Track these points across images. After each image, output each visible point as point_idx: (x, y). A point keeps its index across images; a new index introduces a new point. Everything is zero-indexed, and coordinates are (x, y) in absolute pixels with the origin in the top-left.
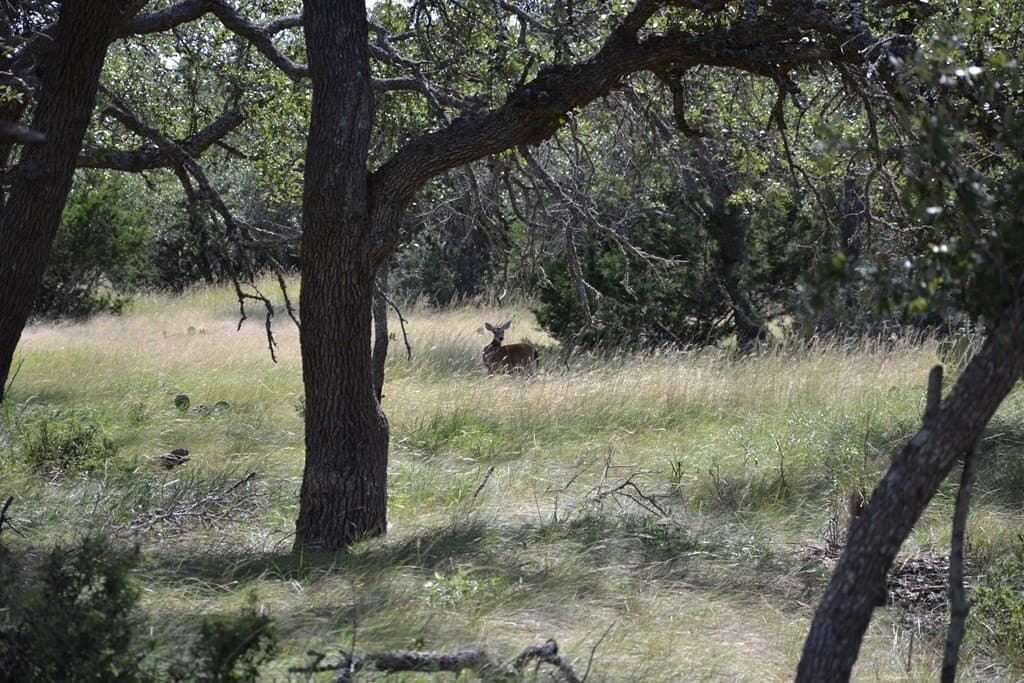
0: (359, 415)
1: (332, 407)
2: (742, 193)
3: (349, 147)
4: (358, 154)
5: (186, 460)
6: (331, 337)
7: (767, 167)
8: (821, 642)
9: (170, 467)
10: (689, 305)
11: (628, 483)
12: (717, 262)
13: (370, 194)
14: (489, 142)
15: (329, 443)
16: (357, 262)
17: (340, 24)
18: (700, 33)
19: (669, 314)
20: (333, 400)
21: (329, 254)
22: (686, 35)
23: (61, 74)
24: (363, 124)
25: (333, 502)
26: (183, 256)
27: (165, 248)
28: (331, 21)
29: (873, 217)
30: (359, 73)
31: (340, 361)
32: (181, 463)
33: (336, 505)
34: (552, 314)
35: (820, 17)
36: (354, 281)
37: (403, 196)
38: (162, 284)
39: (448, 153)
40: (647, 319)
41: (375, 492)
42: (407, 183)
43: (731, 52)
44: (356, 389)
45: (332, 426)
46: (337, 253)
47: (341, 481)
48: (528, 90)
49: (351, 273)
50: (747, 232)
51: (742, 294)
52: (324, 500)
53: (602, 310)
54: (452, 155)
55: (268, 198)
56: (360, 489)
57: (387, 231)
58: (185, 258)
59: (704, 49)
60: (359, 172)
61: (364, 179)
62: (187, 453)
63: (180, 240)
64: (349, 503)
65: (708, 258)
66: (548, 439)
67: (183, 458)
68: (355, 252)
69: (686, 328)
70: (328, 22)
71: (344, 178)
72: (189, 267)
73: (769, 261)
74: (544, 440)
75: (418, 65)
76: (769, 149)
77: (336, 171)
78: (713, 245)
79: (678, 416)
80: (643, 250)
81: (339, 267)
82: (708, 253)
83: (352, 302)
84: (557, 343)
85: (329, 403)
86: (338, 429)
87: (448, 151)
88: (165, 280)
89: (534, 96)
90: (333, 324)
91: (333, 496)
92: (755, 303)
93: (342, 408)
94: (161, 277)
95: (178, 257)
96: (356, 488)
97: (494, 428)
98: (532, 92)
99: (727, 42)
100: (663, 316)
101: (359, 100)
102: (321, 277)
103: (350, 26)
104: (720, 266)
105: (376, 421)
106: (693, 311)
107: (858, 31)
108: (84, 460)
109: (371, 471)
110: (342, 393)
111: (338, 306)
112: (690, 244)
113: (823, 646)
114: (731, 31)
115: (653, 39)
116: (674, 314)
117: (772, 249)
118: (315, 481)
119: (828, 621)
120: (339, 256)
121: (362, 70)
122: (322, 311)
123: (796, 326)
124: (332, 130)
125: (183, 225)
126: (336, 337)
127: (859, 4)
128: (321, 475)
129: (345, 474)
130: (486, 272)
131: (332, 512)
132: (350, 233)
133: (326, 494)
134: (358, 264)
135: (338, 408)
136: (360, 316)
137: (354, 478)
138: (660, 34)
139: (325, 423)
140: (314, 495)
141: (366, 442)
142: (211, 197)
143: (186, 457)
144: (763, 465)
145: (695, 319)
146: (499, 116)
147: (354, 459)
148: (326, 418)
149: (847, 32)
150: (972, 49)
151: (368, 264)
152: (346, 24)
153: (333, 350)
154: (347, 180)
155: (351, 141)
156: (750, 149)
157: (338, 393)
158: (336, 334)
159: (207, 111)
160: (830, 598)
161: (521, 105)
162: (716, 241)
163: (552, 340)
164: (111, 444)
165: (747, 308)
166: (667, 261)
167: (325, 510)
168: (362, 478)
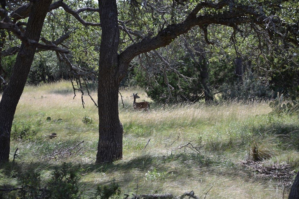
0: (115, 124)
1: (107, 122)
2: (212, 59)
3: (112, 47)
4: (115, 49)
5: (56, 136)
6: (107, 102)
7: (219, 51)
8: (294, 194)
9: (51, 138)
10: (191, 90)
11: (189, 143)
12: (200, 78)
13: (118, 61)
14: (153, 46)
15: (106, 133)
16: (114, 81)
17: (110, 12)
18: (214, 15)
19: (185, 93)
20: (107, 120)
21: (107, 78)
22: (210, 15)
23: (31, 27)
24: (116, 41)
25: (107, 149)
26: (37, 75)
27: (31, 73)
28: (107, 11)
29: (260, 67)
30: (115, 26)
31: (109, 109)
32: (54, 137)
33: (108, 150)
34: (152, 93)
35: (250, 10)
36: (114, 86)
37: (128, 62)
38: (31, 83)
39: (141, 49)
40: (179, 94)
41: (119, 147)
42: (129, 58)
43: (223, 20)
44: (114, 117)
45: (107, 127)
46: (109, 78)
47: (110, 143)
48: (164, 31)
49: (113, 83)
50: (208, 69)
51: (207, 87)
52: (105, 149)
53: (166, 91)
54: (142, 50)
55: (75, 60)
56: (115, 145)
57: (123, 71)
58: (37, 76)
59: (215, 19)
60: (115, 54)
61: (117, 57)
62: (56, 134)
63: (36, 70)
64: (112, 150)
65: (197, 77)
66: (158, 130)
67: (55, 136)
68: (114, 78)
69: (190, 97)
70: (106, 11)
71: (111, 56)
72: (38, 78)
73: (215, 77)
74: (157, 130)
75: (123, 22)
76: (220, 46)
77: (109, 54)
78: (198, 73)
79: (195, 123)
80: (184, 75)
81: (109, 82)
82: (197, 75)
83: (113, 92)
84: (153, 101)
85: (106, 121)
86: (109, 128)
87: (141, 48)
88: (32, 82)
89: (166, 33)
90: (107, 98)
91: (107, 147)
92: (211, 90)
93: (110, 122)
94: (31, 81)
95: (35, 75)
96: (114, 145)
97: (142, 127)
98: (166, 32)
99: (222, 17)
100: (184, 93)
101: (115, 34)
102: (104, 85)
103: (113, 12)
104: (200, 79)
105: (119, 126)
106: (192, 92)
107: (262, 15)
108: (27, 136)
109: (118, 140)
110: (110, 118)
111: (109, 93)
112: (192, 73)
113: (295, 195)
114: (223, 14)
115: (200, 17)
116: (187, 93)
117: (216, 74)
118: (102, 143)
119: (296, 188)
120: (110, 79)
121: (116, 25)
122: (104, 94)
123: (223, 96)
124: (108, 42)
125: (37, 66)
126: (108, 102)
127: (261, 7)
128: (104, 142)
129: (111, 141)
130: (127, 80)
131: (107, 152)
132: (113, 72)
133: (105, 147)
134: (115, 81)
135: (109, 122)
136: (115, 96)
137: (113, 142)
138: (203, 15)
139: (105, 126)
140: (102, 147)
141: (117, 132)
142: (66, 61)
143: (56, 135)
144: (224, 138)
145: (193, 94)
146: (156, 38)
147: (113, 137)
148: (105, 125)
149: (258, 15)
150: (296, 20)
151: (118, 81)
152: (112, 12)
153: (107, 105)
154: (112, 57)
155: (113, 46)
156: (214, 46)
157: (109, 118)
158: (108, 101)
159: (57, 35)
160: (296, 182)
161: (162, 35)
162: (199, 72)
163: (151, 100)
164: (35, 132)
165: (209, 91)
166: (190, 78)
167: (105, 151)
168: (116, 142)
